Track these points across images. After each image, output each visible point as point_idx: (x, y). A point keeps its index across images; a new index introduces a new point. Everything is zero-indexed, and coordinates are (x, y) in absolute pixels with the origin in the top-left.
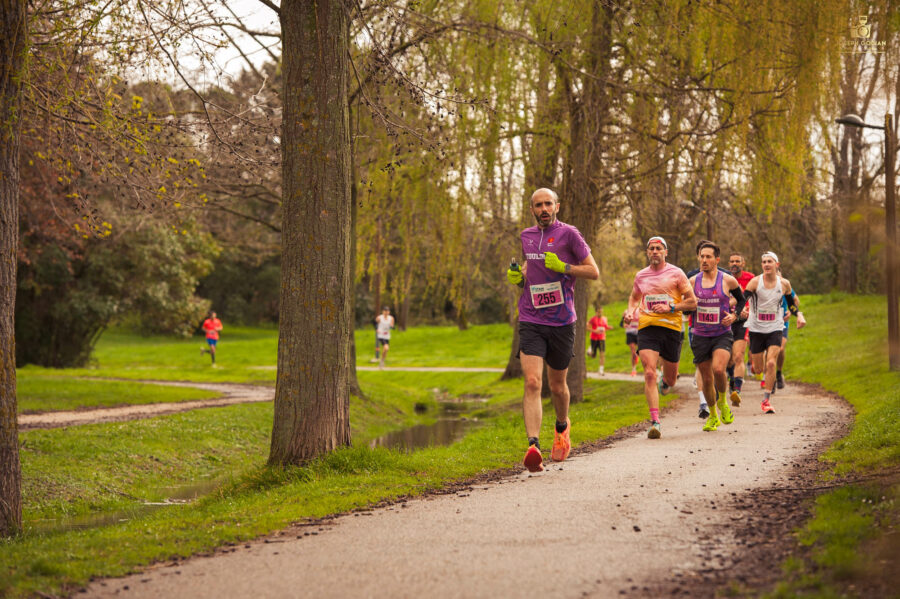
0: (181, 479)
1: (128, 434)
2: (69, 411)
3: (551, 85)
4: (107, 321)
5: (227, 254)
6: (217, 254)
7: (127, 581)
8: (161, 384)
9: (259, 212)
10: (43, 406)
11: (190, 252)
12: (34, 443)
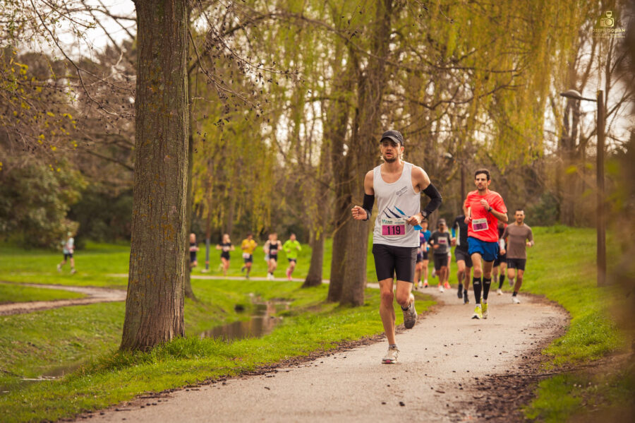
0: (52, 360)
1: (12, 325)
5: (91, 188)
6: (84, 187)
8: (38, 287)
9: (117, 155)
11: (63, 184)
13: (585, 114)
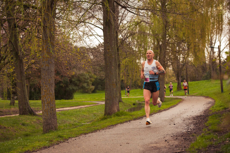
0: (89, 119)
1: (79, 111)
2: (69, 107)
3: (156, 43)
4: (76, 91)
5: (97, 78)
6: (95, 78)
7: (76, 138)
8: (86, 102)
9: (103, 69)
10: (64, 107)
11: (91, 77)
12: (62, 113)
13: (215, 52)
